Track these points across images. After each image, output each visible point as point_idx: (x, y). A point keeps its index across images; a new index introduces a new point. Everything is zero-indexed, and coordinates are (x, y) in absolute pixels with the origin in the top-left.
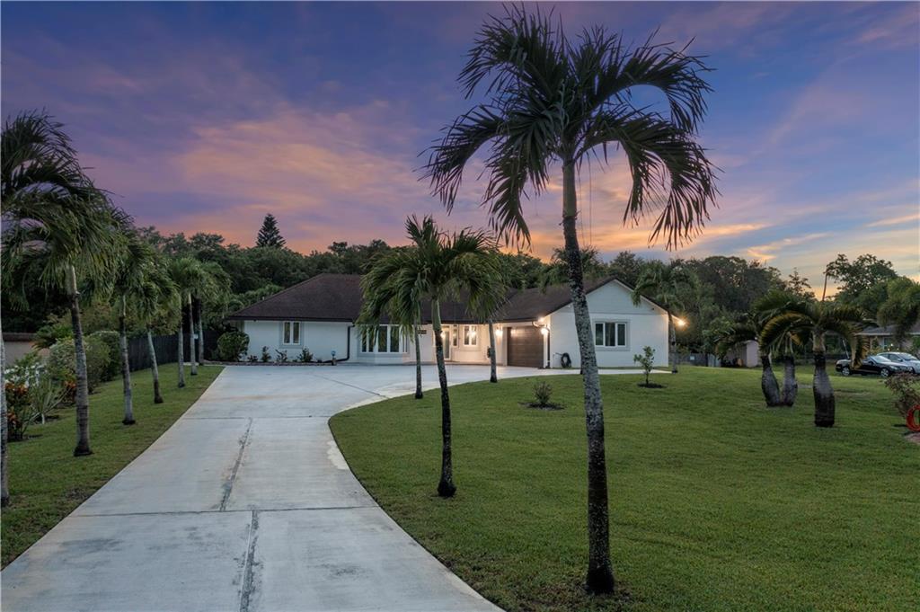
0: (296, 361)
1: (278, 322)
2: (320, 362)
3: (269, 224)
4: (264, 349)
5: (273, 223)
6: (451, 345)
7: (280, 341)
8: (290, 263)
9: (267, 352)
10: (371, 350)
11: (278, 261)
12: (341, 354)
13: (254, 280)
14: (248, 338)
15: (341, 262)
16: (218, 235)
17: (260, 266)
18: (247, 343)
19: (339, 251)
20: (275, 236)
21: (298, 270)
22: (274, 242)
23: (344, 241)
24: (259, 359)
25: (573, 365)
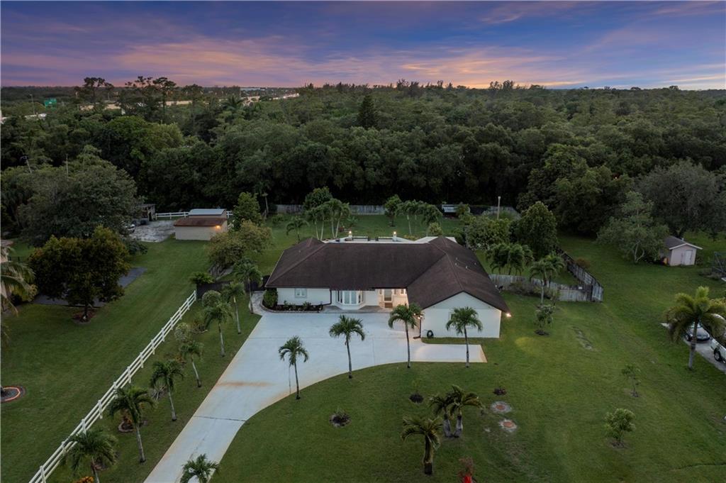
6: (393, 294)
7: (295, 294)
13: (343, 163)
25: (435, 336)
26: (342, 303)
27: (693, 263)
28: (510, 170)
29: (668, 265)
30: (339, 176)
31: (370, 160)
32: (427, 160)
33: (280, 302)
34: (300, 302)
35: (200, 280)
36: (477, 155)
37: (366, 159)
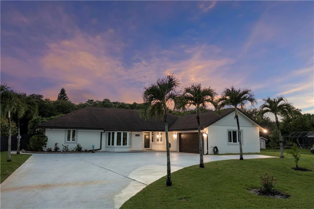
0: (73, 151)
1: (64, 130)
2: (86, 151)
3: (63, 92)
4: (56, 144)
5: (64, 91)
6: (151, 142)
7: (65, 140)
8: (71, 106)
9: (58, 146)
10: (113, 144)
11: (65, 106)
12: (97, 147)
13: (55, 112)
14: (47, 138)
16: (41, 95)
17: (58, 108)
18: (46, 141)
19: (91, 103)
20: (65, 97)
21: (74, 109)
22: (64, 99)
23: (92, 99)
24: (53, 149)
25: (219, 152)
26: (113, 145)
27: (265, 148)
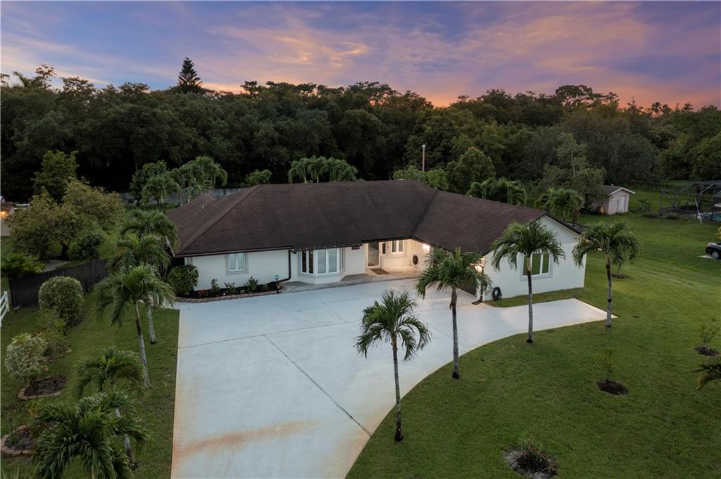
1: (224, 255)
3: (188, 67)
4: (213, 282)
5: (191, 66)
6: (381, 254)
7: (227, 268)
9: (216, 283)
10: (311, 271)
11: (199, 111)
12: (283, 275)
13: (181, 131)
14: (197, 271)
15: (255, 107)
18: (197, 277)
20: (194, 78)
23: (254, 80)
25: (503, 297)
26: (312, 273)
27: (627, 210)
28: (382, 140)
29: (605, 215)
30: (177, 148)
31: (216, 128)
32: (288, 127)
33: (203, 284)
34: (240, 280)
35: (17, 269)
36: (343, 122)
37: (209, 127)
